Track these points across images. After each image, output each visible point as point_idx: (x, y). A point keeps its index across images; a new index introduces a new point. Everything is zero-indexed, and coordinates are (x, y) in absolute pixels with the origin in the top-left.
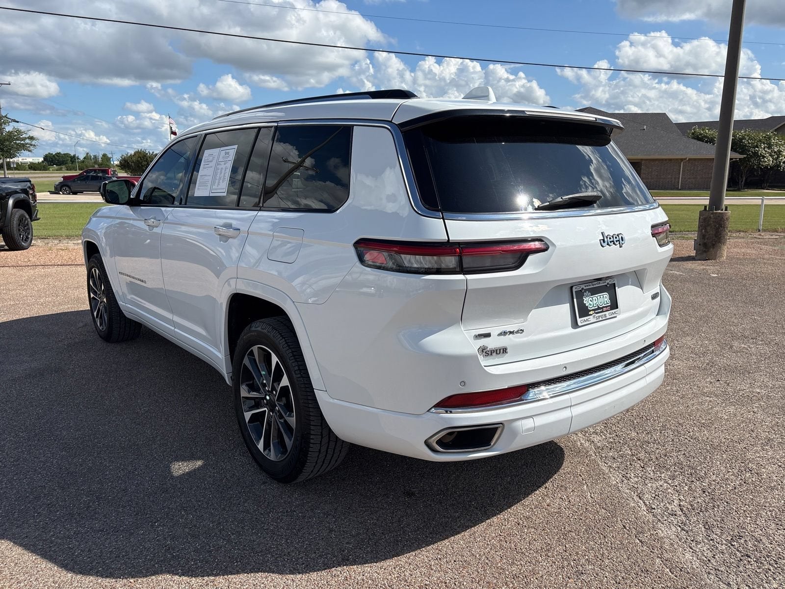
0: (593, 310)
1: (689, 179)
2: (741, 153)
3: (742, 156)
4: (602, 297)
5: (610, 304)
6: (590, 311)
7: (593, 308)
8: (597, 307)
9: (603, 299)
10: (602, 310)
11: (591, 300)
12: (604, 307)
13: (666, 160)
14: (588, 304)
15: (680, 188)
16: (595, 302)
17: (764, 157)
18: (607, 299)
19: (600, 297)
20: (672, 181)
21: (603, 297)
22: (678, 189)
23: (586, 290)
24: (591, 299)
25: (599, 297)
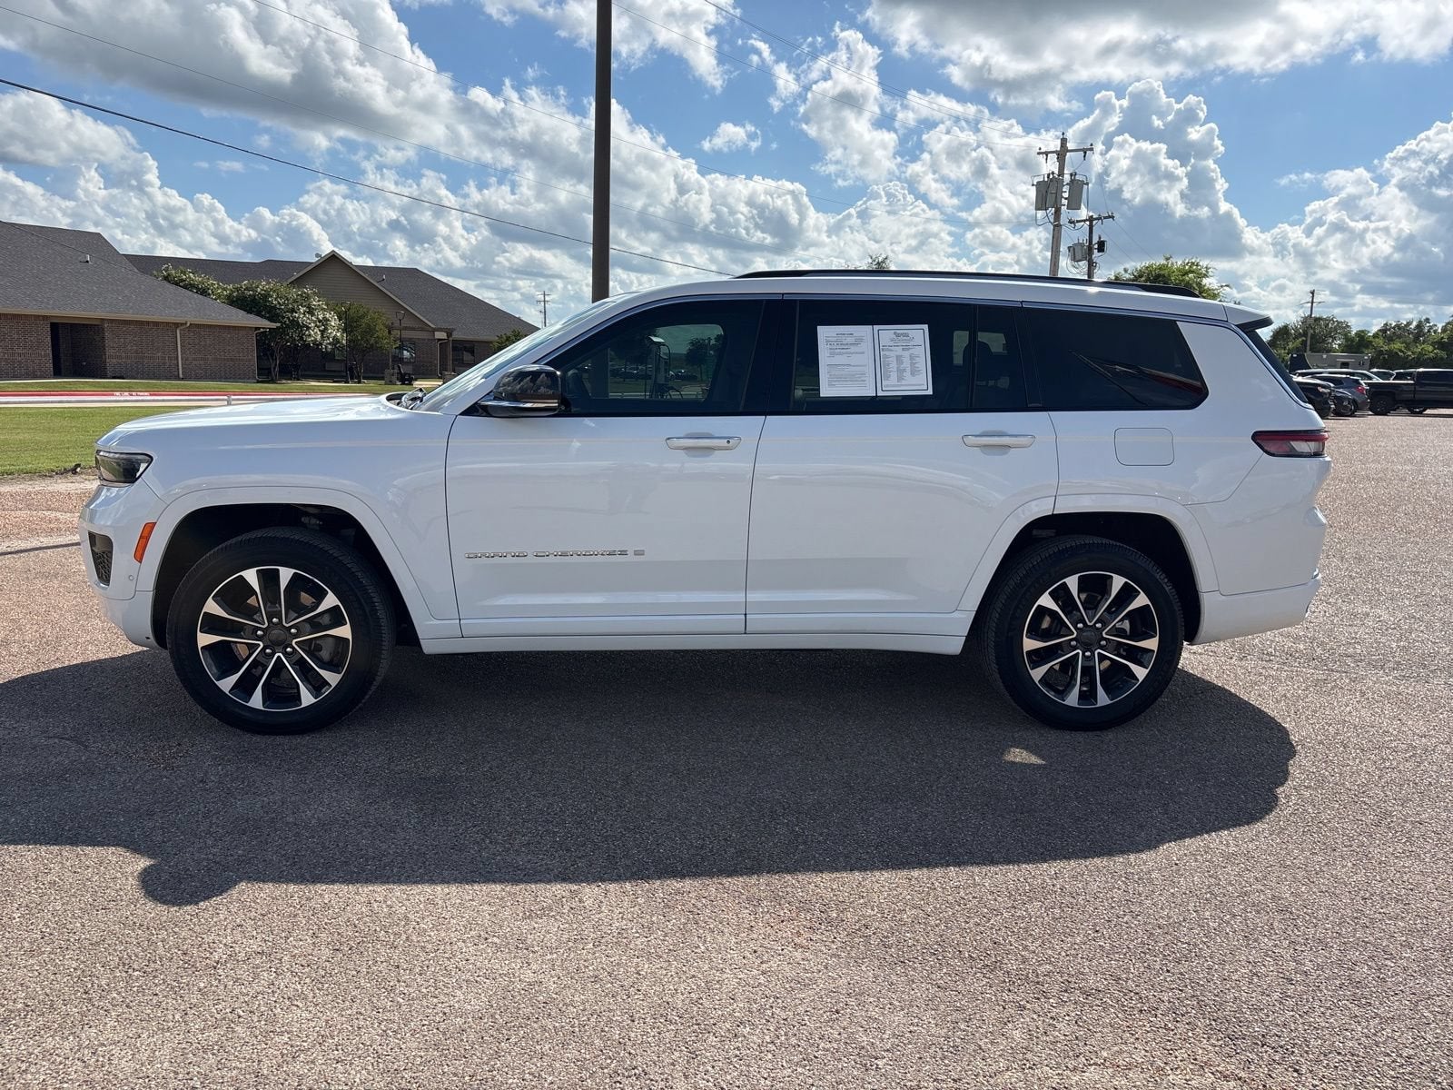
1: (195, 359)
2: (271, 320)
3: (274, 325)
13: (148, 323)
15: (181, 376)
17: (308, 328)
20: (164, 364)
22: (177, 378)
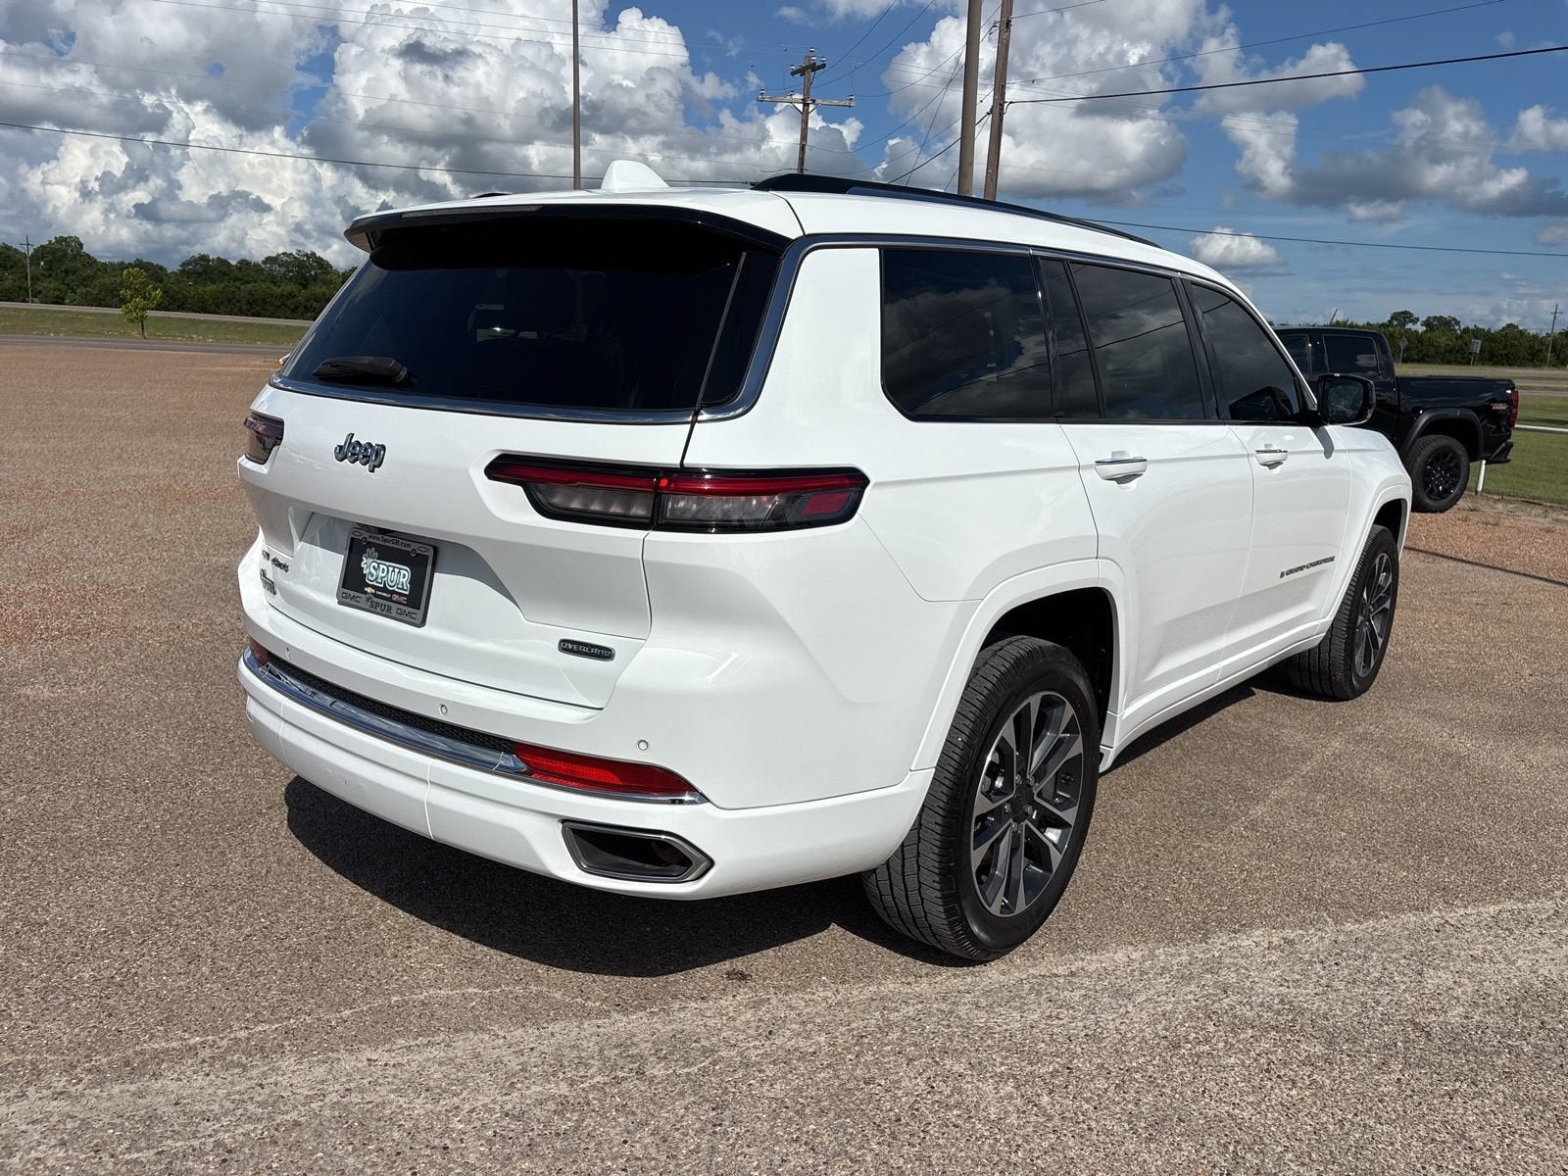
0: (373, 587)
4: (397, 570)
5: (407, 593)
6: (369, 586)
7: (374, 583)
8: (382, 586)
9: (399, 577)
10: (389, 596)
11: (374, 567)
12: (394, 592)
14: (368, 571)
16: (381, 575)
18: (404, 580)
19: (393, 571)
21: (399, 572)
23: (370, 545)
24: (376, 565)
25: (391, 569)
